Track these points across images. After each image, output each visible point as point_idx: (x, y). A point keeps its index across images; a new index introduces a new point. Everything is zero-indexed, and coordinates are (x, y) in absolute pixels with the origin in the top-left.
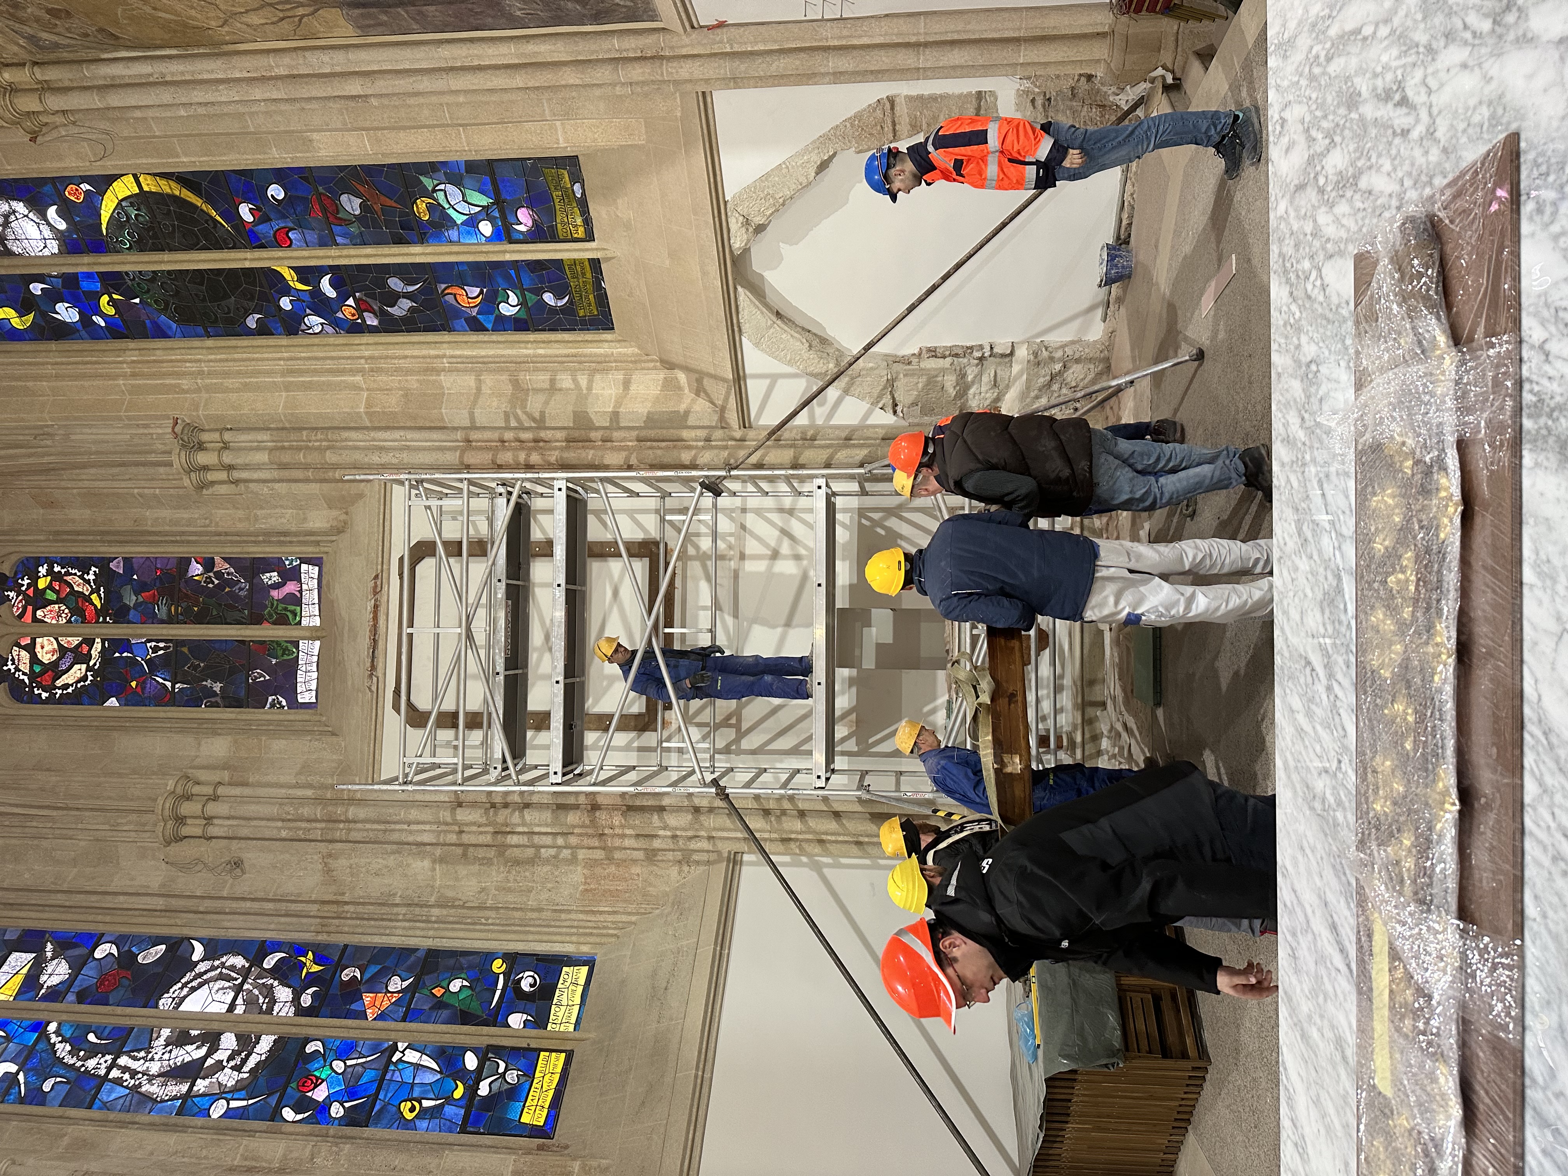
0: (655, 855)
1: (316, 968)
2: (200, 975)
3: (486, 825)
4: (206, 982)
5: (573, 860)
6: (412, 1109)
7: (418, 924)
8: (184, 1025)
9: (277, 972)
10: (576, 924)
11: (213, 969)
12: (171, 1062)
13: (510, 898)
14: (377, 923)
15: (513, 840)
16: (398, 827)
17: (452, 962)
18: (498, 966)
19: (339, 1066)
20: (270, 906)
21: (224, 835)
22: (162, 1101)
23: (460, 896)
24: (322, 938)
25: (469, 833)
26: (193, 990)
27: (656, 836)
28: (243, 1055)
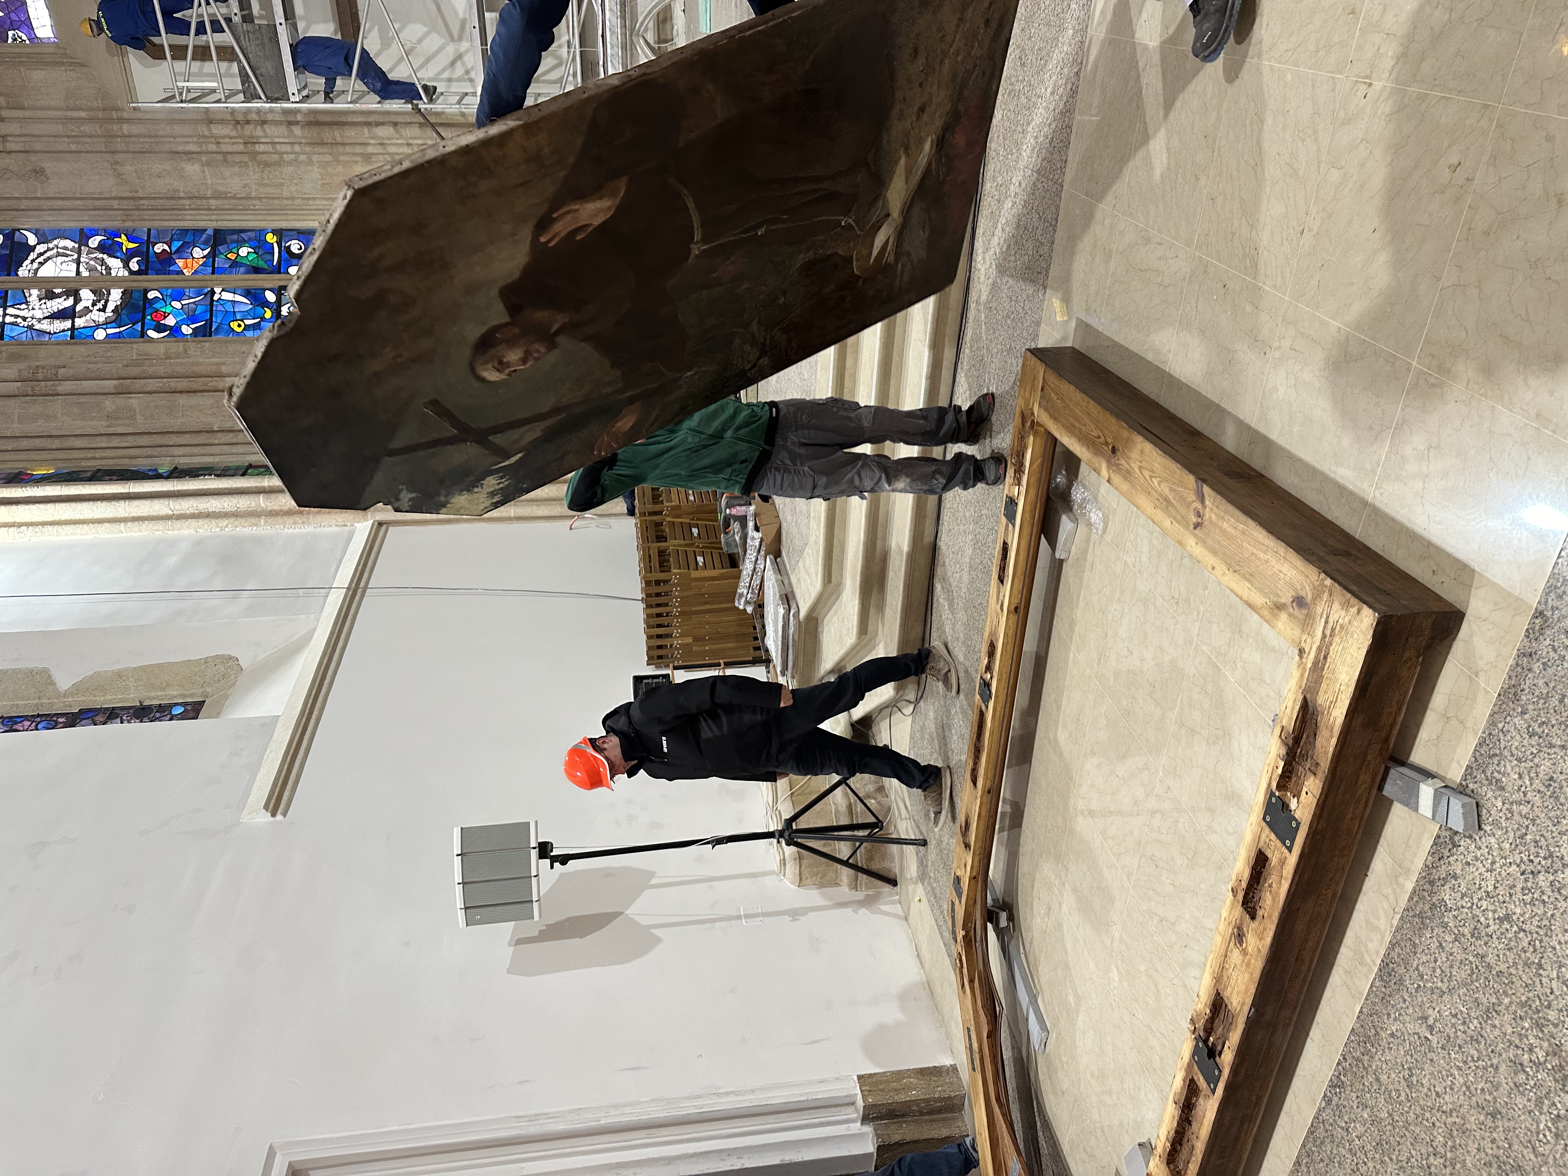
0: (370, 158)
1: (132, 245)
2: (41, 254)
3: (236, 137)
4: (49, 258)
5: (310, 162)
6: (239, 326)
7: (201, 212)
8: (49, 286)
9: (101, 248)
10: (321, 207)
11: (49, 249)
12: (49, 310)
13: (268, 190)
14: (169, 212)
15: (261, 148)
16: (166, 139)
17: (235, 237)
18: (271, 238)
19: (177, 305)
20: (79, 202)
21: (21, 149)
23: (230, 190)
24: (128, 224)
25: (225, 143)
26: (41, 264)
27: (367, 144)
28: (103, 302)
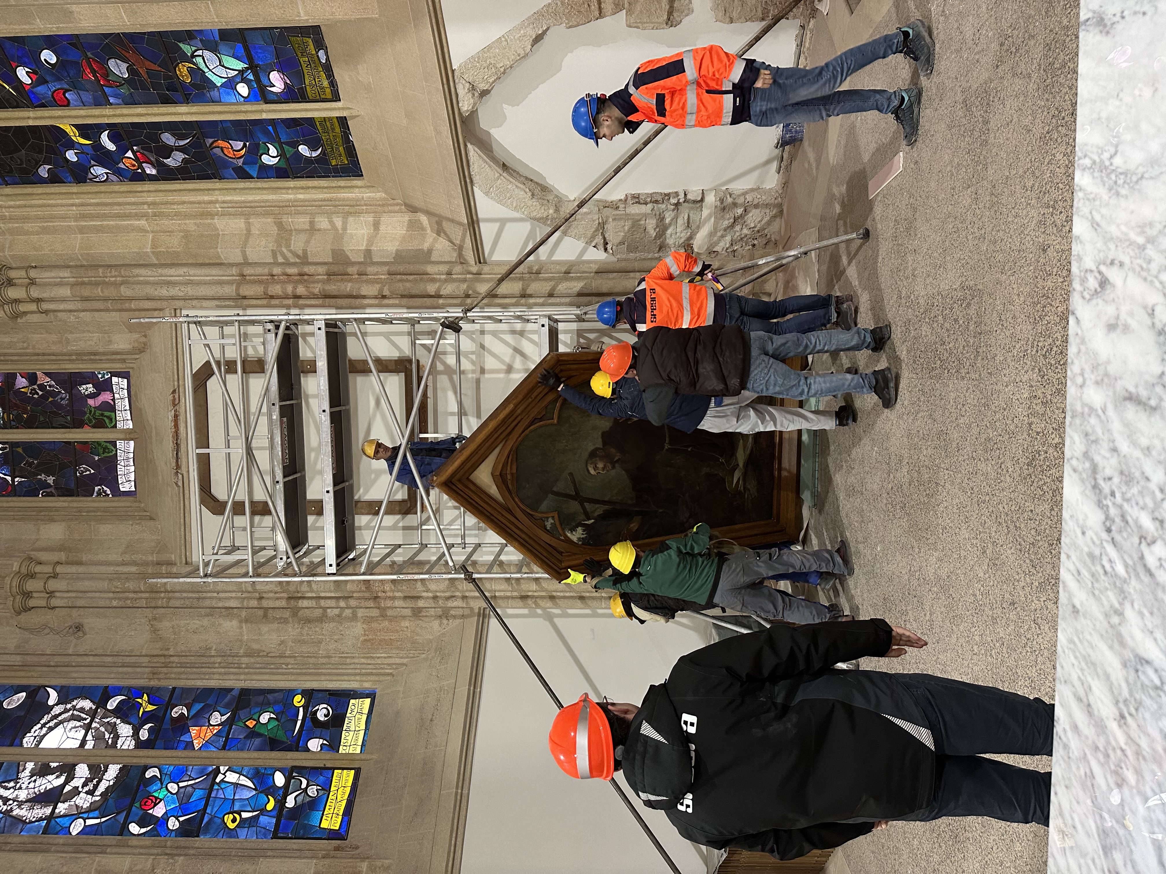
0: (420, 612)
1: (150, 708)
2: (56, 717)
3: (281, 592)
4: (61, 722)
5: (354, 617)
6: (234, 820)
7: (232, 670)
8: (45, 760)
9: (118, 712)
10: (358, 666)
11: (66, 711)
12: (36, 790)
13: (304, 648)
14: (198, 670)
15: (305, 603)
16: (209, 595)
17: (261, 698)
18: (298, 700)
19: (173, 788)
20: (109, 659)
21: (64, 605)
22: (31, 822)
23: (263, 648)
24: (154, 683)
25: (268, 598)
26: (51, 729)
27: (419, 597)
28: (95, 782)
